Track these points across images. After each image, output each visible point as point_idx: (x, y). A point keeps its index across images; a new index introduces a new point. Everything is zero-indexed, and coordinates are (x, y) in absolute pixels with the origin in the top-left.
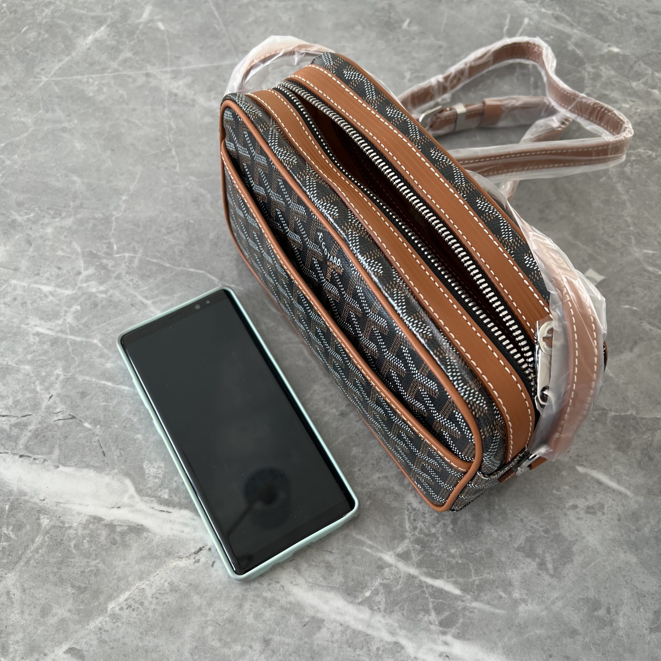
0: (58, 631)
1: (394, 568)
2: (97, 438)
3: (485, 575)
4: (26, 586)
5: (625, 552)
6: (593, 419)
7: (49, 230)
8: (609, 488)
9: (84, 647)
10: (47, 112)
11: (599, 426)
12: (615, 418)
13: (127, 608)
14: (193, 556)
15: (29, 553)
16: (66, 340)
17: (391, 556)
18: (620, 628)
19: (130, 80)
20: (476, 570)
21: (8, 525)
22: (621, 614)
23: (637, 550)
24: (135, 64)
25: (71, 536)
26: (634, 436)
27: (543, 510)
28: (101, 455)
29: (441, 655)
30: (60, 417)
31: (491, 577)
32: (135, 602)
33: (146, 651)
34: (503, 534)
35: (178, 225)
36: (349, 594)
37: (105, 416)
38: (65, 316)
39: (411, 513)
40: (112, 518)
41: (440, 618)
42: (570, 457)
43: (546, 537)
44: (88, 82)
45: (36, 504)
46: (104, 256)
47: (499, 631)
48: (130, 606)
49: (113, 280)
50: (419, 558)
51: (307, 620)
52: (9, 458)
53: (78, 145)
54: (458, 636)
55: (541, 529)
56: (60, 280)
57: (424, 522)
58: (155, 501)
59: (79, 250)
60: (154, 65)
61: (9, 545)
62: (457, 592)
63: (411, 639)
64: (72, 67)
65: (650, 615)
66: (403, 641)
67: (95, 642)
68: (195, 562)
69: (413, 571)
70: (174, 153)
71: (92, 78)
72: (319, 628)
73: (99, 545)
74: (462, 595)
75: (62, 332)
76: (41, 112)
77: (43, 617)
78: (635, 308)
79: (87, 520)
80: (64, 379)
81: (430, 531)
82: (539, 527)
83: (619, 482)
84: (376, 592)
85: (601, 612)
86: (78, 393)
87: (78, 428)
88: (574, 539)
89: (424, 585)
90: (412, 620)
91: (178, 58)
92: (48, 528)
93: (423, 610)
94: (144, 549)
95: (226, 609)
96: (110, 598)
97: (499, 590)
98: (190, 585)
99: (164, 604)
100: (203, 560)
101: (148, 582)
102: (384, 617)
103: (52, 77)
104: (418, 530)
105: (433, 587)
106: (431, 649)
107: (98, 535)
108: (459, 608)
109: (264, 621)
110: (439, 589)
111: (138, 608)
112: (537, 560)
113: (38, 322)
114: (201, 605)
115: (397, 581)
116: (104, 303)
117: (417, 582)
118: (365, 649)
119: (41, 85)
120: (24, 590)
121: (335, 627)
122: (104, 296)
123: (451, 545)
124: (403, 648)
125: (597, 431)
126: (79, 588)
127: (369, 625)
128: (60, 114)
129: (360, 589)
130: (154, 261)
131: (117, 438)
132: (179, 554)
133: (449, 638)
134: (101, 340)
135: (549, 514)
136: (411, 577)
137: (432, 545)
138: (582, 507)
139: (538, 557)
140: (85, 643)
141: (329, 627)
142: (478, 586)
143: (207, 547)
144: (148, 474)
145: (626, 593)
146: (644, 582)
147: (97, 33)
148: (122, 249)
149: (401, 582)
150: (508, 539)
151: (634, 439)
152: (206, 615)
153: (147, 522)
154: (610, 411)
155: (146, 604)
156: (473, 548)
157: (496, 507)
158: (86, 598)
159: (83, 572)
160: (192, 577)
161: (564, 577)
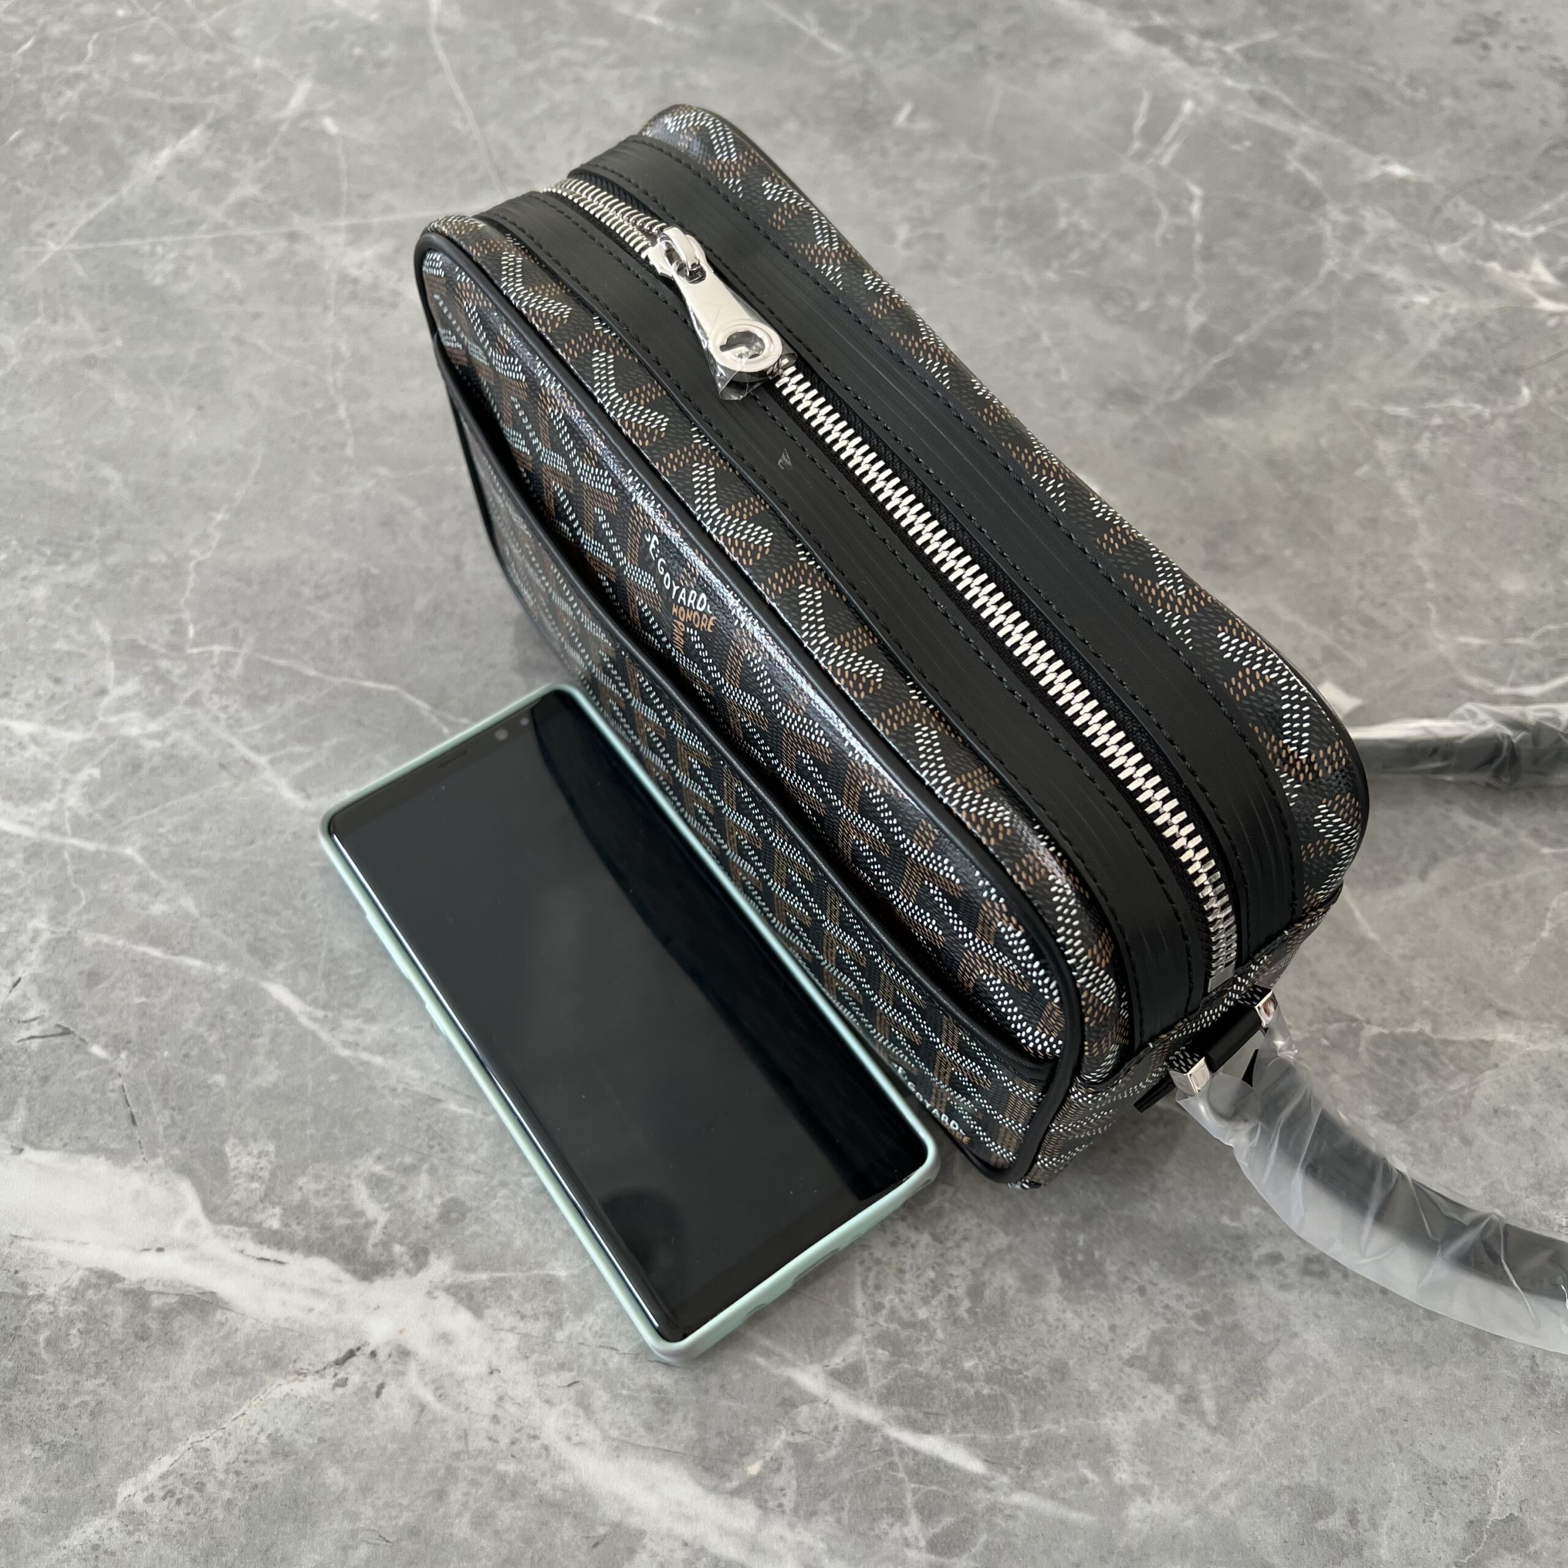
1: (821, 1405)
2: (119, 1082)
3: (1047, 1426)
5: (1398, 1372)
6: (1325, 1042)
7: (40, 592)
10: (54, 321)
11: (1340, 1060)
12: (1378, 1041)
13: (164, 1498)
14: (332, 1370)
16: (60, 848)
17: (816, 1376)
18: (1380, 1562)
19: (251, 248)
20: (1024, 1413)
22: (1385, 1525)
23: (1427, 1368)
24: (266, 213)
25: (41, 1319)
26: (1426, 1084)
27: (1194, 1265)
28: (126, 1123)
30: (36, 1029)
31: (1062, 1430)
32: (185, 1483)
34: (1095, 1325)
35: (342, 580)
36: (707, 1469)
37: (141, 1029)
38: (62, 791)
39: (869, 1269)
40: (144, 1275)
41: (931, 1532)
43: (1198, 1333)
44: (152, 254)
46: (163, 651)
48: (170, 1493)
49: (180, 707)
50: (884, 1381)
51: (602, 1531)
53: (120, 397)
55: (1190, 1313)
56: (57, 708)
57: (900, 1292)
58: (248, 1235)
59: (107, 638)
60: (308, 213)
62: (976, 1466)
64: (118, 219)
65: (1457, 1532)
68: (336, 1385)
69: (869, 1413)
70: (342, 412)
71: (164, 244)
72: (632, 1552)
73: (107, 1341)
74: (988, 1473)
75: (54, 829)
76: (39, 321)
79: (82, 1281)
80: (49, 942)
81: (914, 1315)
82: (1183, 1309)
84: (775, 1466)
85: (1336, 1522)
86: (80, 973)
87: (77, 1058)
88: (1271, 1337)
89: (894, 1446)
90: (860, 1534)
91: (364, 197)
93: (889, 1511)
94: (214, 1351)
95: (405, 1502)
96: (126, 1471)
97: (1079, 1463)
98: (322, 1440)
99: (255, 1487)
100: (355, 1379)
101: (220, 1433)
102: (792, 1526)
103: (70, 242)
104: (885, 1312)
105: (915, 1452)
107: (105, 1316)
108: (980, 1507)
109: (496, 1533)
110: (932, 1459)
111: (191, 1497)
112: (1178, 1389)
114: (345, 1490)
115: (827, 1437)
116: (157, 760)
117: (877, 1440)
119: (44, 260)
121: (671, 1551)
122: (157, 744)
123: (965, 1350)
125: (1334, 1071)
126: (52, 1445)
128: (82, 325)
129: (735, 1456)
130: (282, 662)
131: (166, 1083)
132: (298, 1365)
134: (143, 850)
135: (1211, 1276)
136: (863, 1428)
137: (916, 1350)
138: (1294, 1258)
139: (1180, 1381)
141: (658, 1549)
142: (1027, 1452)
143: (368, 1350)
144: (236, 1168)
145: (1398, 1474)
146: (1443, 1448)
147: (182, 142)
148: (207, 636)
149: (836, 1441)
150: (1107, 1336)
151: (1426, 1093)
152: (354, 1516)
153: (225, 1287)
154: (1368, 1022)
155: (211, 1487)
156: (1020, 1358)
157: (1080, 1258)
158: (67, 1471)
159: (63, 1407)
160: (326, 1421)
161: (1243, 1432)
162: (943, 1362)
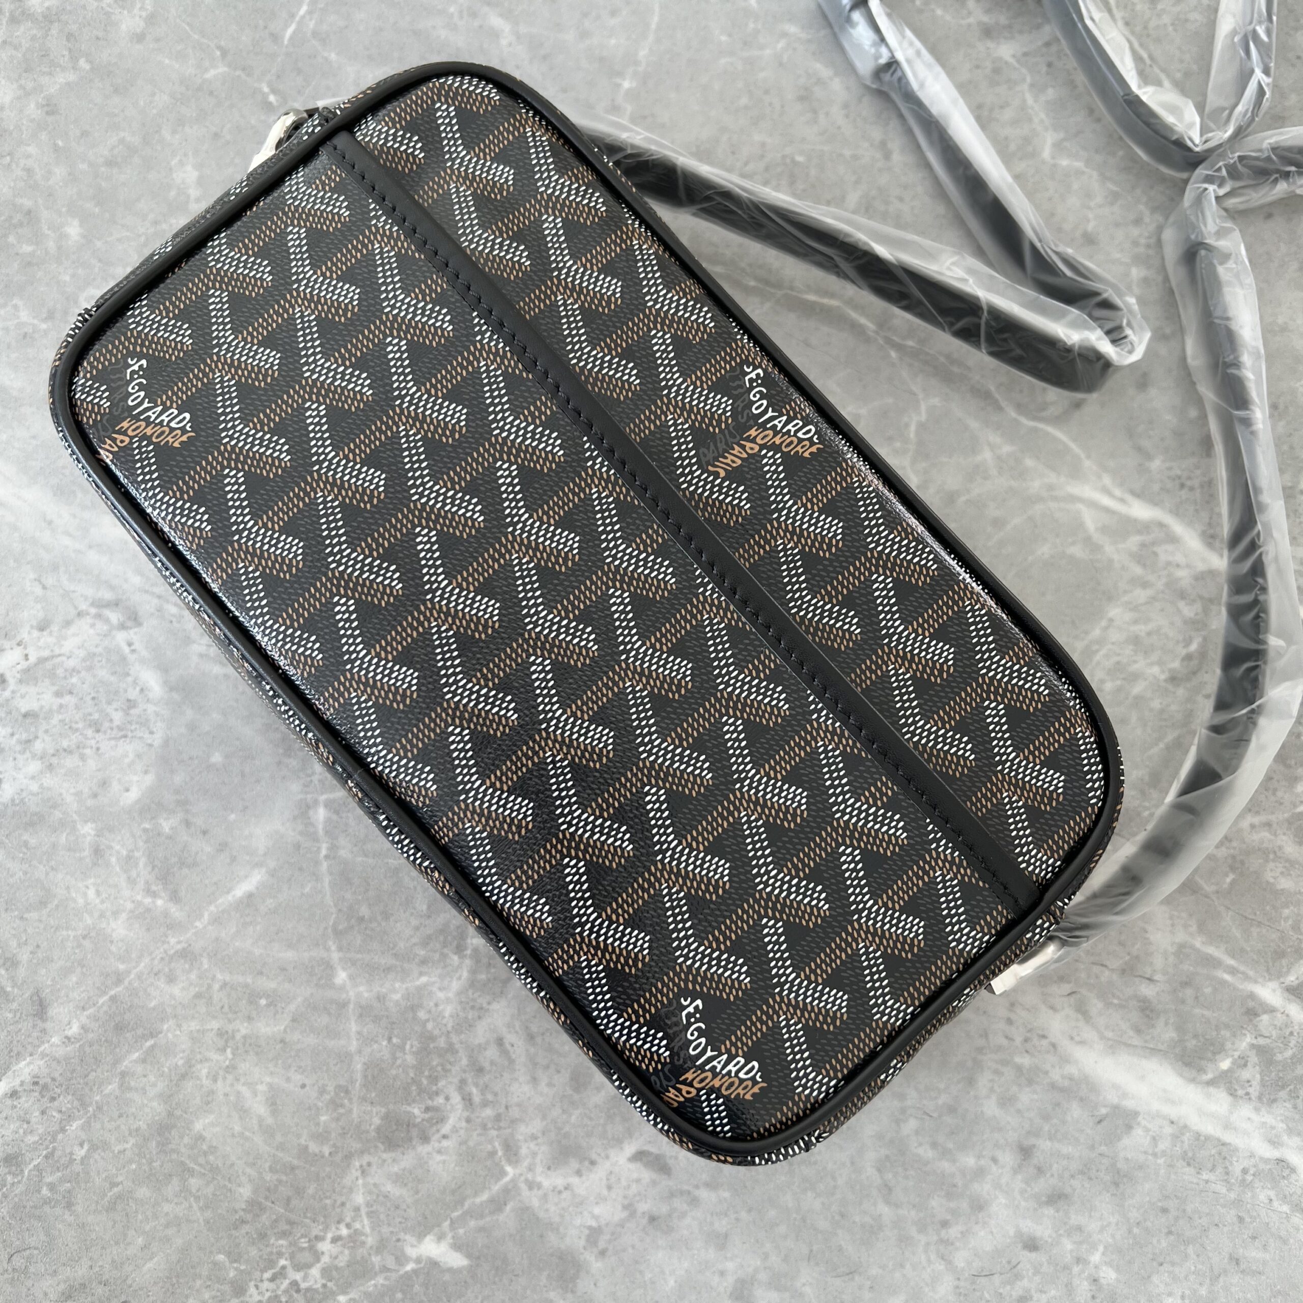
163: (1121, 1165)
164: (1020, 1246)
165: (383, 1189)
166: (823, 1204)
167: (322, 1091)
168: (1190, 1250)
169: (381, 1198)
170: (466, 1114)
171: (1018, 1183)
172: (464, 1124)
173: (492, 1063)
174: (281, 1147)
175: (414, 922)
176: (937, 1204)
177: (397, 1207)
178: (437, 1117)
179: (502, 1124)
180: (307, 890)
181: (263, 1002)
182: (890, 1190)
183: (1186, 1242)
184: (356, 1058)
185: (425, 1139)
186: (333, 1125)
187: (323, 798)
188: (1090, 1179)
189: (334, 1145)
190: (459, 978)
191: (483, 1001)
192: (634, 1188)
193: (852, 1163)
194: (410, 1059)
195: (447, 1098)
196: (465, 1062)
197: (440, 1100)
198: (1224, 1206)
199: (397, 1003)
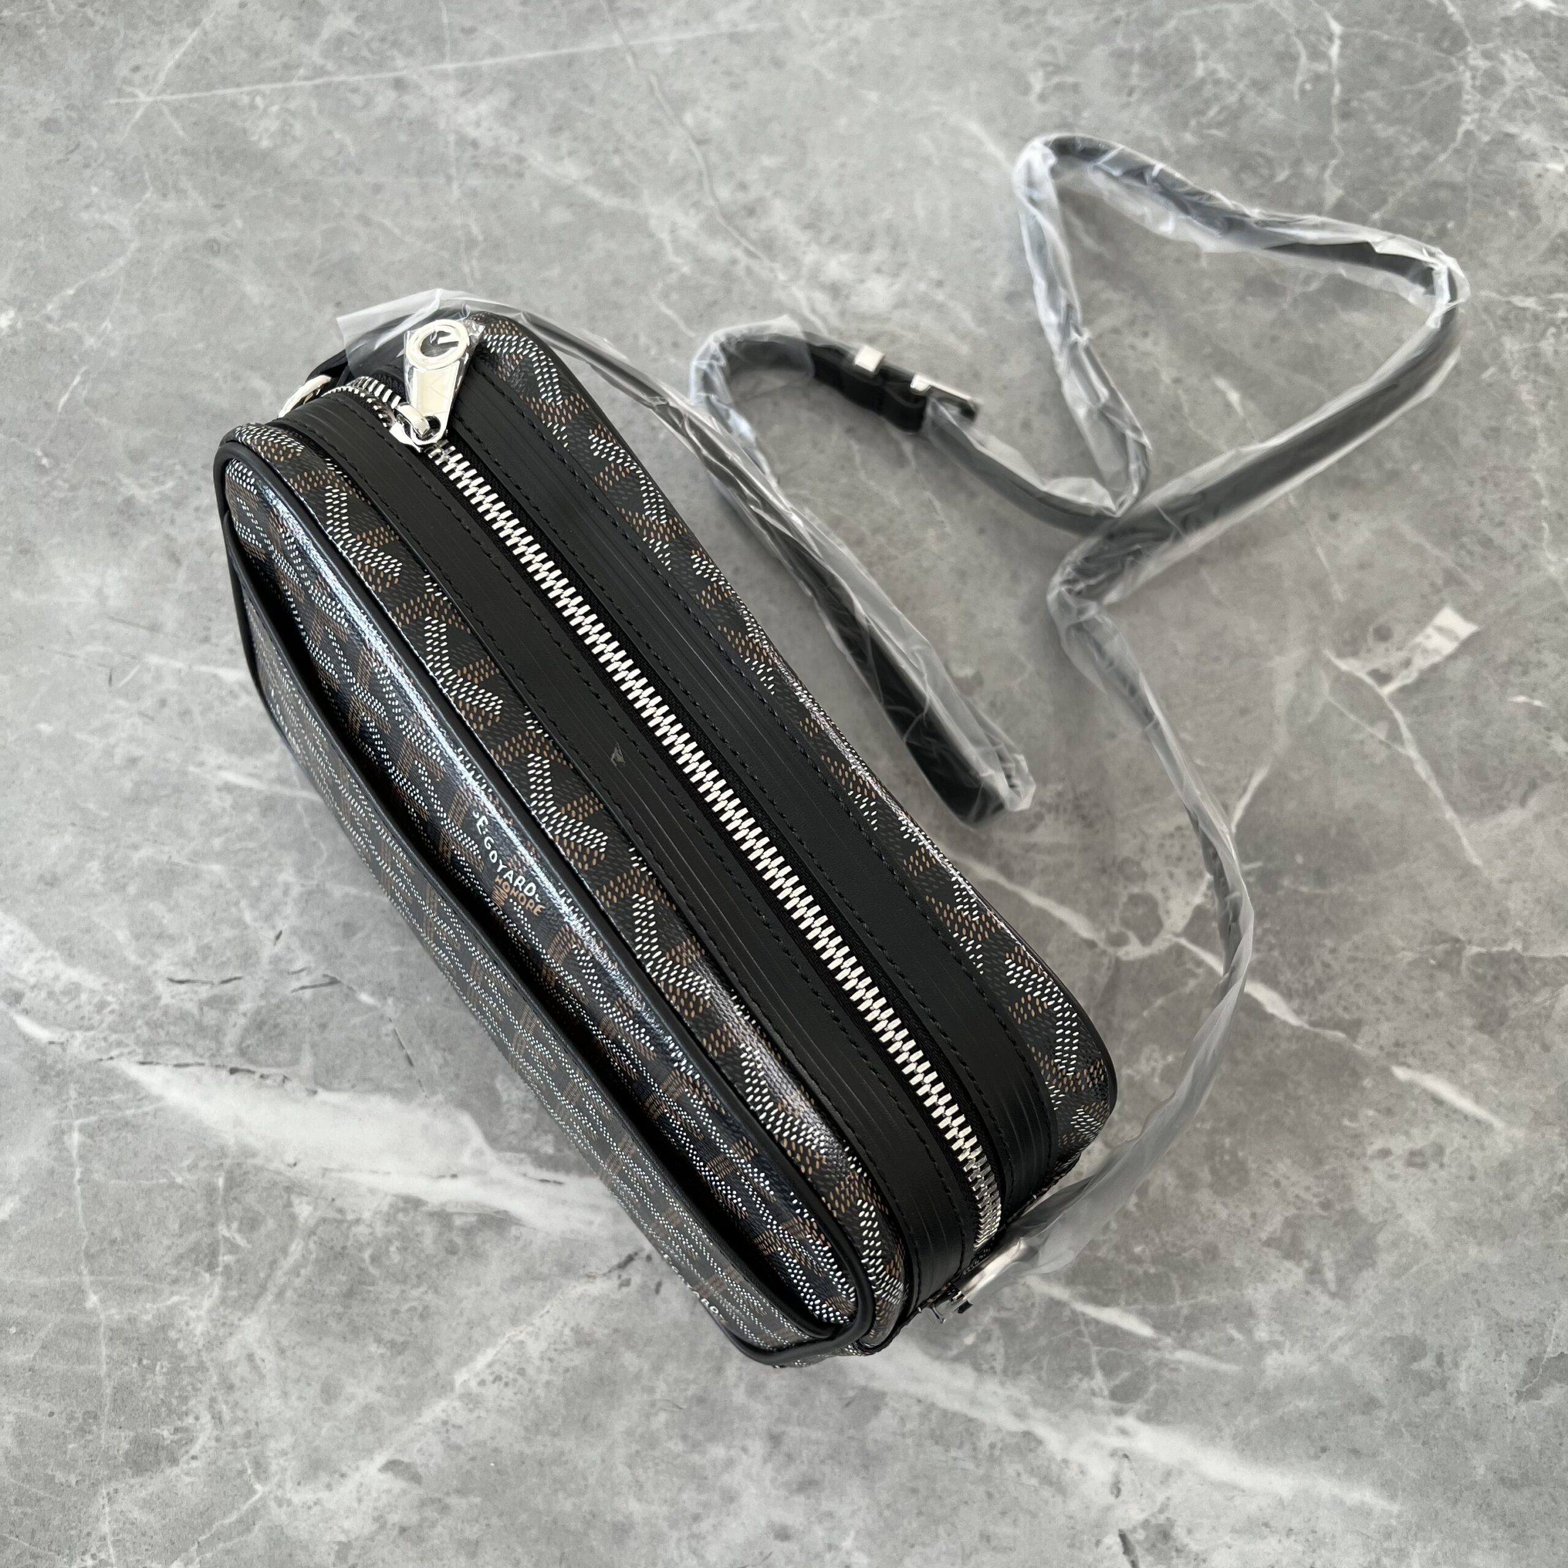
0: (361, 1428)
1: (1020, 1287)
2: (390, 1027)
3: (1202, 1297)
4: (285, 1342)
5: (1480, 1244)
6: (1432, 962)
8: (1456, 1111)
9: (418, 1459)
10: (164, 195)
11: (1445, 978)
12: (1478, 959)
13: (494, 1381)
14: (615, 1274)
15: (280, 1278)
16: (292, 801)
18: (1459, 1392)
19: (357, 100)
20: (1183, 1287)
21: (229, 1221)
22: (1464, 1364)
23: (1503, 1239)
24: (365, 52)
25: (363, 1240)
26: (1516, 997)
27: (1319, 1162)
28: (403, 1064)
29: (1113, 1454)
30: (306, 980)
31: (1214, 1300)
32: (509, 1369)
33: (541, 1464)
34: (1239, 1213)
36: (932, 1342)
37: (401, 976)
40: (443, 1199)
41: (1112, 1384)
42: (1381, 1048)
43: (1323, 1218)
44: (253, 107)
45: (279, 1173)
47: (1227, 1405)
48: (498, 1378)
51: (851, 1393)
52: (207, 1075)
53: (254, 290)
54: (1146, 1418)
55: (1315, 1201)
58: (528, 1160)
60: (410, 53)
61: (238, 1261)
62: (1145, 1331)
63: (1055, 1426)
64: (207, 60)
65: (1520, 1367)
66: (1041, 1431)
67: (438, 1449)
68: (621, 1285)
71: (264, 96)
72: (877, 1409)
73: (423, 1256)
74: (1156, 1336)
75: (283, 781)
76: (148, 195)
77: (328, 1402)
78: (1537, 703)
79: (391, 1206)
80: (301, 895)
82: (1310, 1198)
83: (1477, 1099)
84: (985, 1336)
85: (1426, 1364)
86: (337, 925)
87: (348, 1006)
88: (1380, 1219)
89: (1080, 1318)
90: (1057, 1388)
91: (469, 31)
92: (312, 1223)
93: (1079, 1368)
94: (514, 1261)
95: (691, 1377)
96: (459, 1362)
97: (1227, 1326)
98: (616, 1331)
99: (567, 1370)
100: (637, 1280)
101: (530, 1329)
102: (1002, 1384)
103: (163, 91)
105: (1097, 1322)
106: (1095, 1445)
107: (417, 1235)
108: (1150, 1363)
109: (767, 1398)
110: (1110, 1326)
111: (515, 1380)
112: (1306, 1264)
113: (224, 758)
114: (641, 1370)
115: (1027, 1312)
117: (1067, 1313)
118: (967, 1447)
119: (138, 114)
120: (282, 1352)
121: (908, 1406)
123: (1134, 1238)
124: (1040, 1442)
125: (1439, 988)
126: (392, 1344)
127: (974, 1402)
128: (197, 202)
129: (954, 1333)
131: (433, 1026)
132: (588, 1270)
133: (1129, 1421)
135: (1334, 1169)
136: (1055, 1304)
138: (1401, 1152)
139: (1307, 1258)
140: (420, 1450)
141: (897, 1406)
142: (1186, 1318)
143: (644, 1256)
144: (507, 1102)
145: (1477, 1324)
146: (1512, 1303)
149: (1035, 1314)
150: (1249, 1222)
151: (1515, 1006)
152: (651, 1390)
153: (516, 1206)
154: (1470, 942)
155: (531, 1371)
156: (1179, 1243)
157: (1227, 1158)
158: (410, 1364)
159: (395, 1312)
160: (616, 1316)
161: (1357, 1296)
162: (1117, 1248)
163: (871, 1447)
164: (772, 1536)
165: (130, 1516)
166: (574, 1504)
167: (71, 1418)
168: (941, 1530)
169: (128, 1526)
170: (215, 1433)
171: (769, 1471)
172: (213, 1443)
173: (242, 1380)
174: (27, 1478)
175: (166, 1242)
176: (689, 1498)
177: (144, 1535)
178: (186, 1437)
179: (252, 1441)
180: (60, 1215)
181: (13, 1330)
182: (641, 1486)
183: (937, 1522)
184: (106, 1382)
185: (174, 1461)
186: (81, 1453)
187: (77, 1123)
188: (840, 1463)
189: (81, 1474)
190: (210, 1296)
191: (233, 1318)
192: (384, 1499)
193: (603, 1461)
194: (160, 1380)
195: (197, 1418)
196: (215, 1379)
197: (190, 1420)
198: (972, 1483)
199: (148, 1324)
